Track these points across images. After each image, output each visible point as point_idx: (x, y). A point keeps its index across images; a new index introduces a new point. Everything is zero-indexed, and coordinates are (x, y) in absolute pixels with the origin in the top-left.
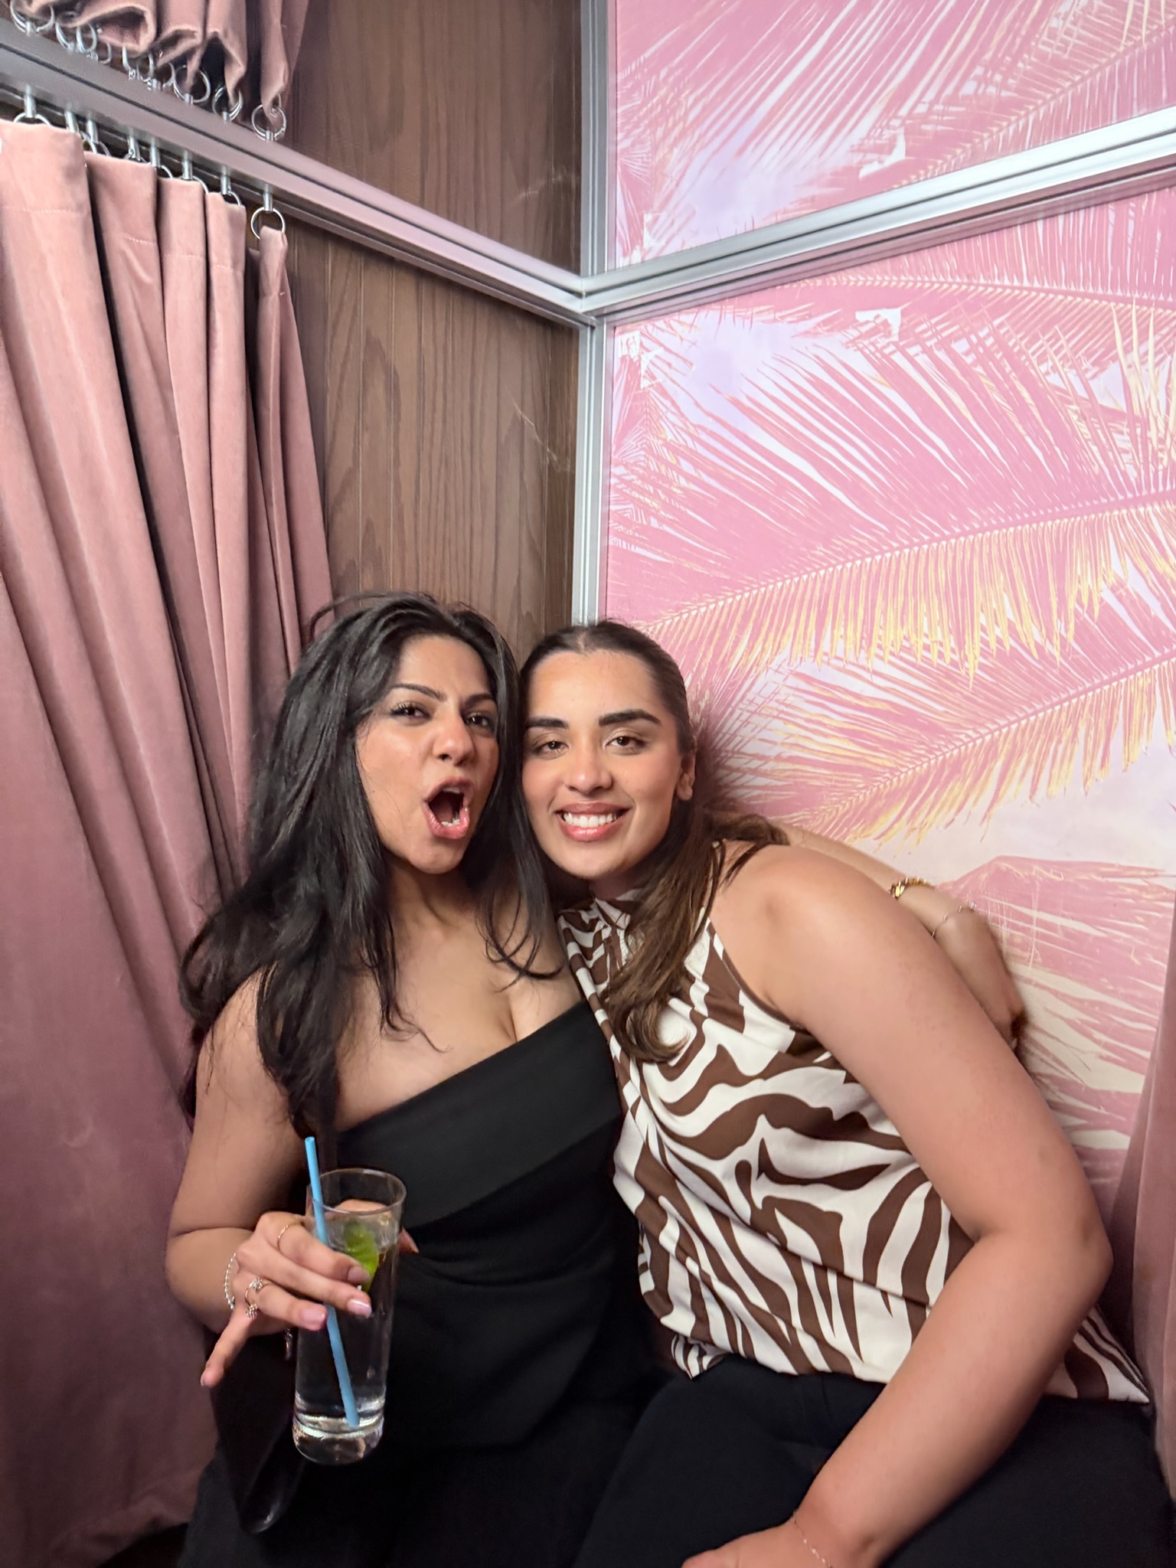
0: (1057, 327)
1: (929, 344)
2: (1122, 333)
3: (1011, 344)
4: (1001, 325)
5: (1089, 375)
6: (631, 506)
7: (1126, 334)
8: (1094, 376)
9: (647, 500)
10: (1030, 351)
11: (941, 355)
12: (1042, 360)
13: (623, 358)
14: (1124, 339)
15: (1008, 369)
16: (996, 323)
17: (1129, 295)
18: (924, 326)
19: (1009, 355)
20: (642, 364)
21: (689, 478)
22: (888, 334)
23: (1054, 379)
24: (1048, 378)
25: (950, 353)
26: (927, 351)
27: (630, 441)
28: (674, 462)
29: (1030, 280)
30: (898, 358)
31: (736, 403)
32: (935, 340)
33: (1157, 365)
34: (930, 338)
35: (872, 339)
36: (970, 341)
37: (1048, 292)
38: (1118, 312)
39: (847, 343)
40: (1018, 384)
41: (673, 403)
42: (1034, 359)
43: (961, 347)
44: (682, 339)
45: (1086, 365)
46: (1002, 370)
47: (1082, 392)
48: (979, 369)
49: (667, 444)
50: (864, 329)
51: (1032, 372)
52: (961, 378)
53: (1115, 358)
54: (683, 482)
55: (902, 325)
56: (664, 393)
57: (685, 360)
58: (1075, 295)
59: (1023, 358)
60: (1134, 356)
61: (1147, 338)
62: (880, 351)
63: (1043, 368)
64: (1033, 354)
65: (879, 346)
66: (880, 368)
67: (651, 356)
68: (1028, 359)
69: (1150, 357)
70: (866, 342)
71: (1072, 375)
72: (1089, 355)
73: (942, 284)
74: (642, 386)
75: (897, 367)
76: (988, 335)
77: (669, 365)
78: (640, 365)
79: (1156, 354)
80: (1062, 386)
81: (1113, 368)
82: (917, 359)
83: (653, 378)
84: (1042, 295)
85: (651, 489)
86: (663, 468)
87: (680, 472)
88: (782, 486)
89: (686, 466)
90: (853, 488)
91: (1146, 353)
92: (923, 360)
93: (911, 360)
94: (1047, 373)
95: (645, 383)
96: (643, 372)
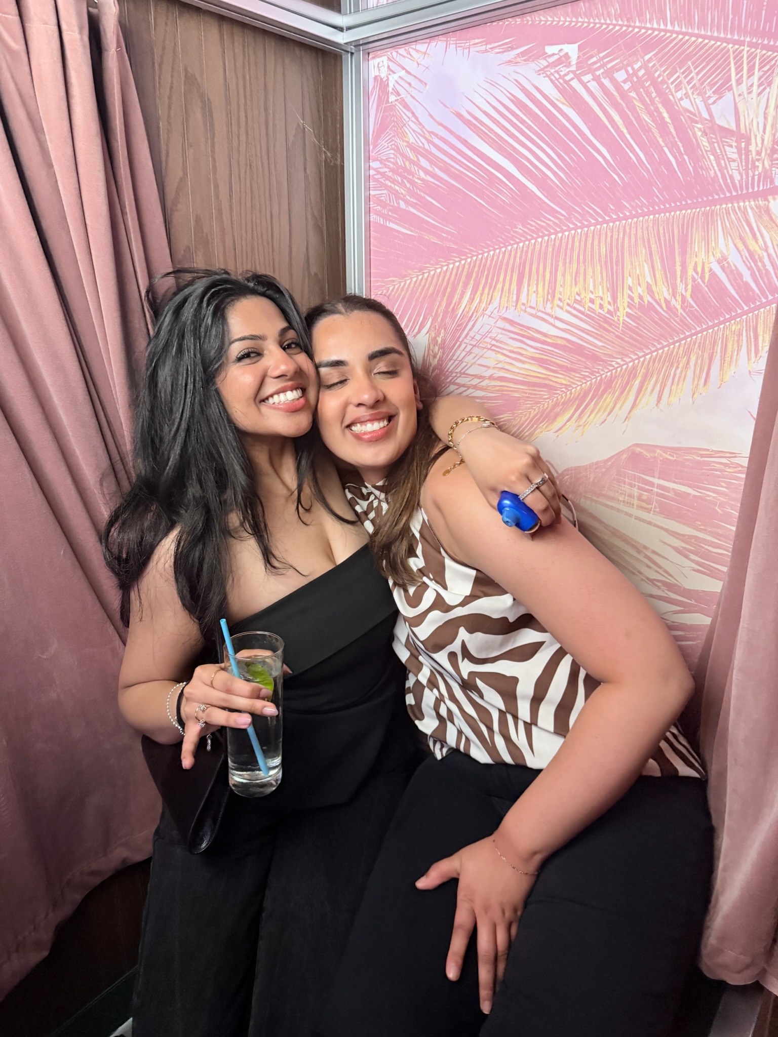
0: (690, 63)
1: (598, 73)
2: (736, 69)
3: (656, 75)
4: (650, 60)
5: (711, 101)
6: (385, 192)
7: (739, 69)
8: (714, 102)
9: (397, 188)
10: (670, 82)
11: (606, 82)
12: (678, 88)
13: (376, 77)
14: (737, 74)
15: (654, 95)
16: (647, 57)
17: (742, 38)
18: (594, 59)
19: (655, 84)
20: (390, 82)
21: (426, 172)
22: (569, 65)
23: (686, 104)
24: (681, 102)
25: (613, 81)
26: (596, 79)
27: (383, 143)
28: (415, 159)
29: (672, 24)
30: (575, 84)
31: (459, 115)
32: (602, 70)
33: (759, 94)
34: (598, 69)
35: (557, 68)
36: (627, 71)
37: (685, 34)
38: (734, 52)
39: (539, 71)
40: (660, 106)
41: (413, 113)
42: (672, 87)
43: (620, 76)
44: (418, 64)
45: (709, 93)
46: (649, 94)
47: (705, 115)
48: (633, 94)
49: (410, 145)
50: (551, 60)
51: (671, 97)
52: (620, 101)
53: (730, 88)
54: (422, 175)
55: (579, 57)
56: (406, 106)
57: (421, 81)
58: (704, 37)
59: (665, 86)
60: (743, 87)
61: (753, 74)
62: (562, 77)
63: (679, 95)
64: (672, 83)
65: (562, 74)
66: (562, 91)
67: (396, 76)
68: (668, 87)
69: (755, 88)
70: (552, 71)
71: (699, 100)
72: (711, 85)
73: (608, 25)
74: (390, 101)
75: (574, 90)
76: (640, 68)
77: (410, 84)
78: (388, 83)
79: (759, 86)
80: (693, 110)
81: (728, 95)
82: (588, 84)
83: (398, 94)
84: (681, 37)
85: (399, 179)
86: (407, 164)
87: (421, 168)
88: (493, 179)
89: (424, 163)
90: (542, 182)
91: (752, 85)
92: (593, 86)
93: (585, 85)
94: (681, 99)
95: (392, 98)
96: (390, 90)
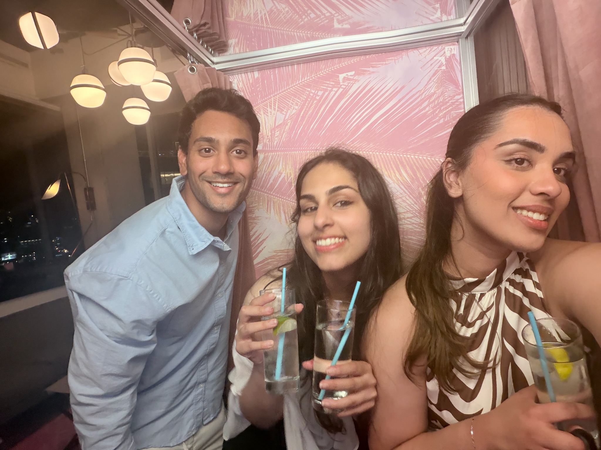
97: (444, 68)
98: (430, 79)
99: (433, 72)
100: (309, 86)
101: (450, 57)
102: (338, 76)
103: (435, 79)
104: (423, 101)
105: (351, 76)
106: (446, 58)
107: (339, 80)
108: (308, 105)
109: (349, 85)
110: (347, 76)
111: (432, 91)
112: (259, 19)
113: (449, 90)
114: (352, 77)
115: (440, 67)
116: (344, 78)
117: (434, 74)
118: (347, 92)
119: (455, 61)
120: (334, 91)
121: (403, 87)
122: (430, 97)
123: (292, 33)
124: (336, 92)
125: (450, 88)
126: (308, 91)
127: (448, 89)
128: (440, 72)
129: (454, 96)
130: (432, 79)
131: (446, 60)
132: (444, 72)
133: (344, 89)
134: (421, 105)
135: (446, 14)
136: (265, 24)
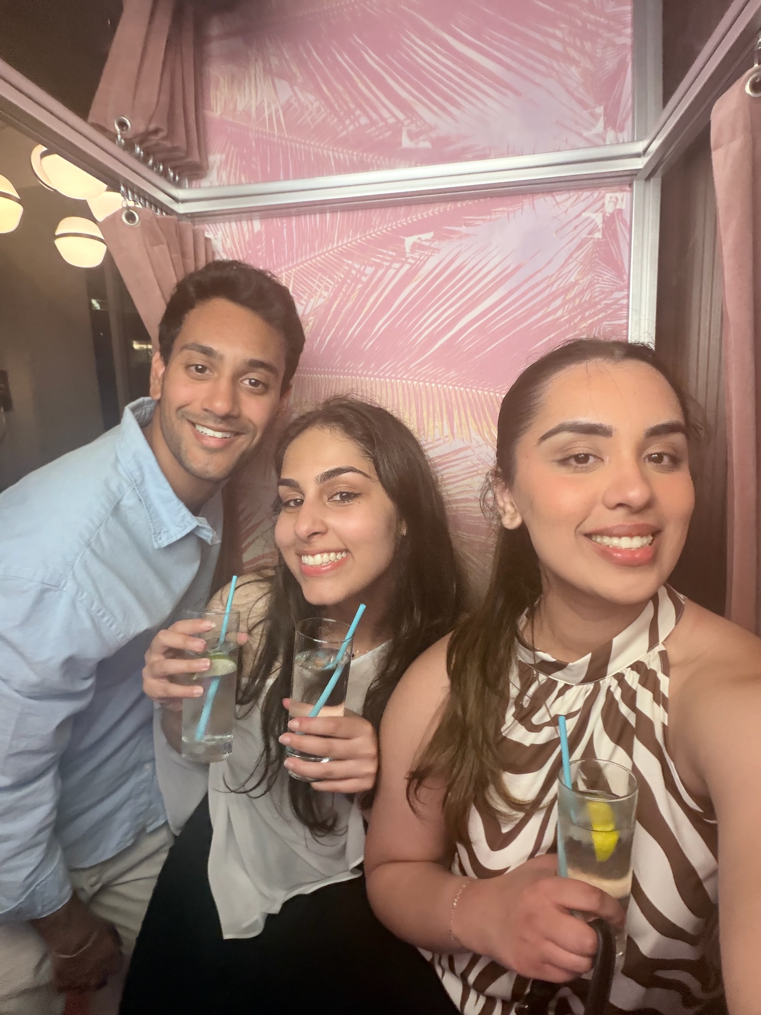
97: (598, 235)
98: (571, 256)
99: (577, 241)
100: (348, 254)
101: (612, 215)
102: (403, 241)
103: (580, 255)
104: (554, 297)
105: (426, 240)
106: (604, 216)
107: (404, 248)
108: (347, 291)
109: (421, 259)
110: (418, 241)
111: (572, 279)
112: (265, 119)
113: (603, 281)
114: (427, 244)
115: (591, 233)
116: (414, 244)
117: (580, 246)
118: (417, 270)
119: (622, 225)
120: (395, 269)
121: (518, 268)
122: (567, 290)
123: (325, 152)
124: (398, 271)
125: (605, 277)
126: (348, 265)
127: (601, 279)
128: (590, 244)
129: (612, 292)
130: (574, 256)
131: (604, 220)
132: (598, 243)
133: (412, 265)
134: (548, 304)
135: (614, 128)
136: (276, 131)
